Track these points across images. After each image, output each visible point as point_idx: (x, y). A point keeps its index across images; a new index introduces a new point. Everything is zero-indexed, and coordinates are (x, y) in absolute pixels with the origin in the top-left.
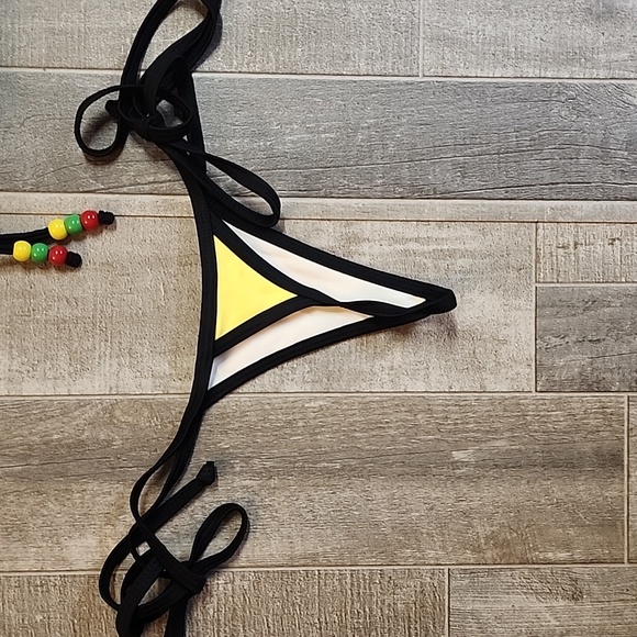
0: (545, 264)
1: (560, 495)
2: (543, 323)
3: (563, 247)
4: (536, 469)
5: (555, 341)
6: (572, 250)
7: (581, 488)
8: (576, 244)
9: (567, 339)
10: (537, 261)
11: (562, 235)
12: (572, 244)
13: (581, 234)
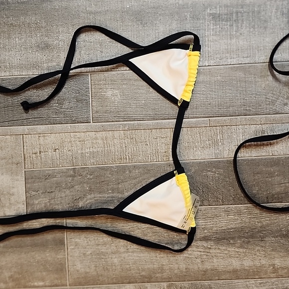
0: (28, 161)
1: (39, 258)
2: (28, 186)
3: (35, 154)
4: (29, 248)
5: (33, 193)
6: (39, 155)
7: (48, 255)
8: (40, 152)
9: (38, 192)
10: (24, 160)
11: (34, 149)
12: (38, 152)
13: (42, 148)
